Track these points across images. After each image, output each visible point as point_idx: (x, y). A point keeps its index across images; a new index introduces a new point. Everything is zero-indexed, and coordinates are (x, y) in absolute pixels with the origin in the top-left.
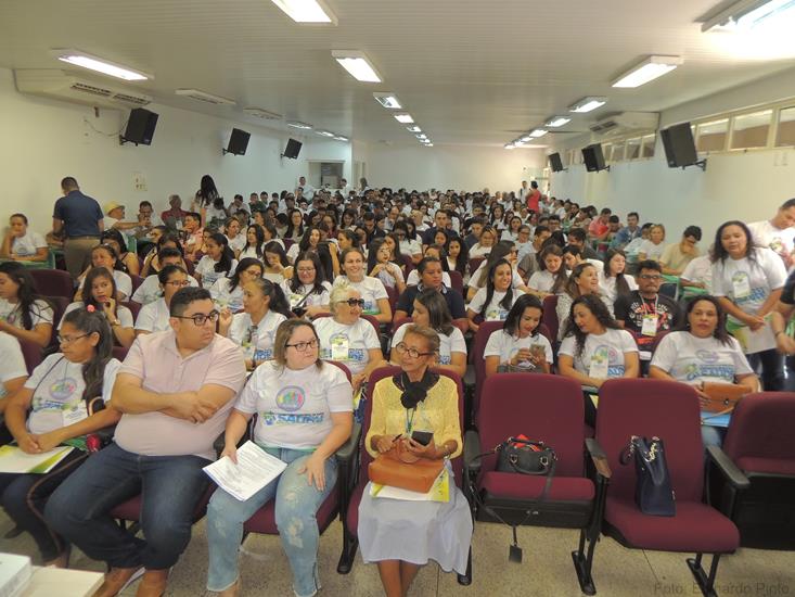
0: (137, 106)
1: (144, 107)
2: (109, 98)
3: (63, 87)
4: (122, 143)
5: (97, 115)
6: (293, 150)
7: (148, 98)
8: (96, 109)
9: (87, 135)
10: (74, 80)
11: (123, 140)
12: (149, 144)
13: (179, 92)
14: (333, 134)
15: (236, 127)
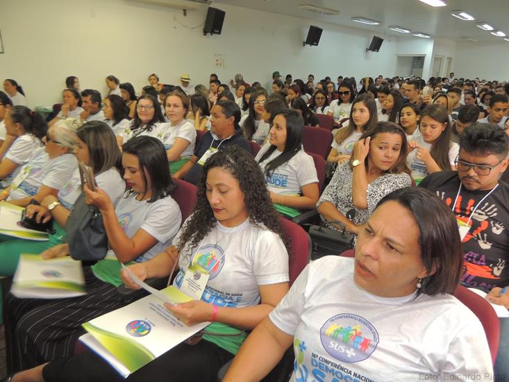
4: (205, 35)
5: (185, 14)
6: (376, 45)
8: (184, 10)
9: (175, 28)
11: (205, 32)
12: (219, 33)
14: (409, 30)
15: (313, 25)
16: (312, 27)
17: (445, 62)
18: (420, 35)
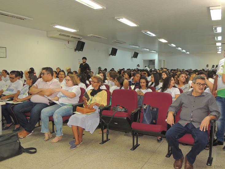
0: (79, 40)
1: (80, 40)
2: (70, 38)
3: (56, 35)
4: (75, 51)
5: (68, 43)
6: (136, 55)
7: (81, 38)
8: (68, 41)
9: (65, 48)
10: (59, 33)
11: (76, 50)
12: (82, 51)
13: (88, 35)
14: (149, 49)
15: (113, 47)
16: (113, 48)
17: (163, 62)
18: (153, 51)
